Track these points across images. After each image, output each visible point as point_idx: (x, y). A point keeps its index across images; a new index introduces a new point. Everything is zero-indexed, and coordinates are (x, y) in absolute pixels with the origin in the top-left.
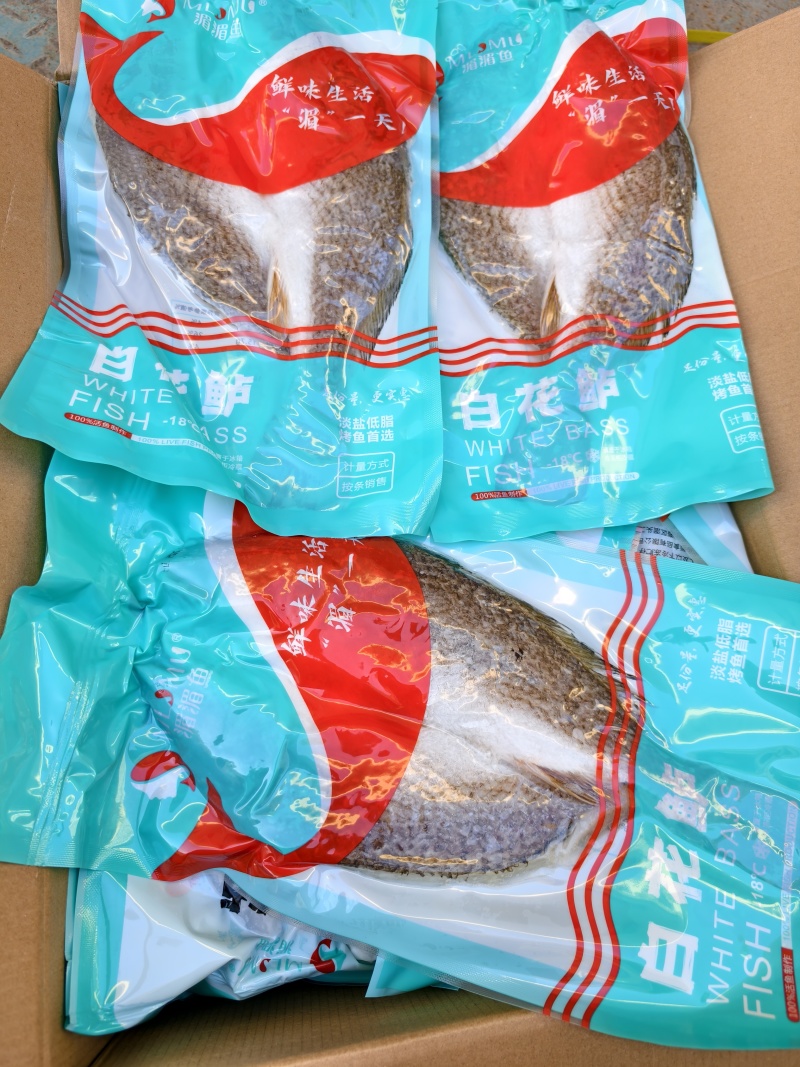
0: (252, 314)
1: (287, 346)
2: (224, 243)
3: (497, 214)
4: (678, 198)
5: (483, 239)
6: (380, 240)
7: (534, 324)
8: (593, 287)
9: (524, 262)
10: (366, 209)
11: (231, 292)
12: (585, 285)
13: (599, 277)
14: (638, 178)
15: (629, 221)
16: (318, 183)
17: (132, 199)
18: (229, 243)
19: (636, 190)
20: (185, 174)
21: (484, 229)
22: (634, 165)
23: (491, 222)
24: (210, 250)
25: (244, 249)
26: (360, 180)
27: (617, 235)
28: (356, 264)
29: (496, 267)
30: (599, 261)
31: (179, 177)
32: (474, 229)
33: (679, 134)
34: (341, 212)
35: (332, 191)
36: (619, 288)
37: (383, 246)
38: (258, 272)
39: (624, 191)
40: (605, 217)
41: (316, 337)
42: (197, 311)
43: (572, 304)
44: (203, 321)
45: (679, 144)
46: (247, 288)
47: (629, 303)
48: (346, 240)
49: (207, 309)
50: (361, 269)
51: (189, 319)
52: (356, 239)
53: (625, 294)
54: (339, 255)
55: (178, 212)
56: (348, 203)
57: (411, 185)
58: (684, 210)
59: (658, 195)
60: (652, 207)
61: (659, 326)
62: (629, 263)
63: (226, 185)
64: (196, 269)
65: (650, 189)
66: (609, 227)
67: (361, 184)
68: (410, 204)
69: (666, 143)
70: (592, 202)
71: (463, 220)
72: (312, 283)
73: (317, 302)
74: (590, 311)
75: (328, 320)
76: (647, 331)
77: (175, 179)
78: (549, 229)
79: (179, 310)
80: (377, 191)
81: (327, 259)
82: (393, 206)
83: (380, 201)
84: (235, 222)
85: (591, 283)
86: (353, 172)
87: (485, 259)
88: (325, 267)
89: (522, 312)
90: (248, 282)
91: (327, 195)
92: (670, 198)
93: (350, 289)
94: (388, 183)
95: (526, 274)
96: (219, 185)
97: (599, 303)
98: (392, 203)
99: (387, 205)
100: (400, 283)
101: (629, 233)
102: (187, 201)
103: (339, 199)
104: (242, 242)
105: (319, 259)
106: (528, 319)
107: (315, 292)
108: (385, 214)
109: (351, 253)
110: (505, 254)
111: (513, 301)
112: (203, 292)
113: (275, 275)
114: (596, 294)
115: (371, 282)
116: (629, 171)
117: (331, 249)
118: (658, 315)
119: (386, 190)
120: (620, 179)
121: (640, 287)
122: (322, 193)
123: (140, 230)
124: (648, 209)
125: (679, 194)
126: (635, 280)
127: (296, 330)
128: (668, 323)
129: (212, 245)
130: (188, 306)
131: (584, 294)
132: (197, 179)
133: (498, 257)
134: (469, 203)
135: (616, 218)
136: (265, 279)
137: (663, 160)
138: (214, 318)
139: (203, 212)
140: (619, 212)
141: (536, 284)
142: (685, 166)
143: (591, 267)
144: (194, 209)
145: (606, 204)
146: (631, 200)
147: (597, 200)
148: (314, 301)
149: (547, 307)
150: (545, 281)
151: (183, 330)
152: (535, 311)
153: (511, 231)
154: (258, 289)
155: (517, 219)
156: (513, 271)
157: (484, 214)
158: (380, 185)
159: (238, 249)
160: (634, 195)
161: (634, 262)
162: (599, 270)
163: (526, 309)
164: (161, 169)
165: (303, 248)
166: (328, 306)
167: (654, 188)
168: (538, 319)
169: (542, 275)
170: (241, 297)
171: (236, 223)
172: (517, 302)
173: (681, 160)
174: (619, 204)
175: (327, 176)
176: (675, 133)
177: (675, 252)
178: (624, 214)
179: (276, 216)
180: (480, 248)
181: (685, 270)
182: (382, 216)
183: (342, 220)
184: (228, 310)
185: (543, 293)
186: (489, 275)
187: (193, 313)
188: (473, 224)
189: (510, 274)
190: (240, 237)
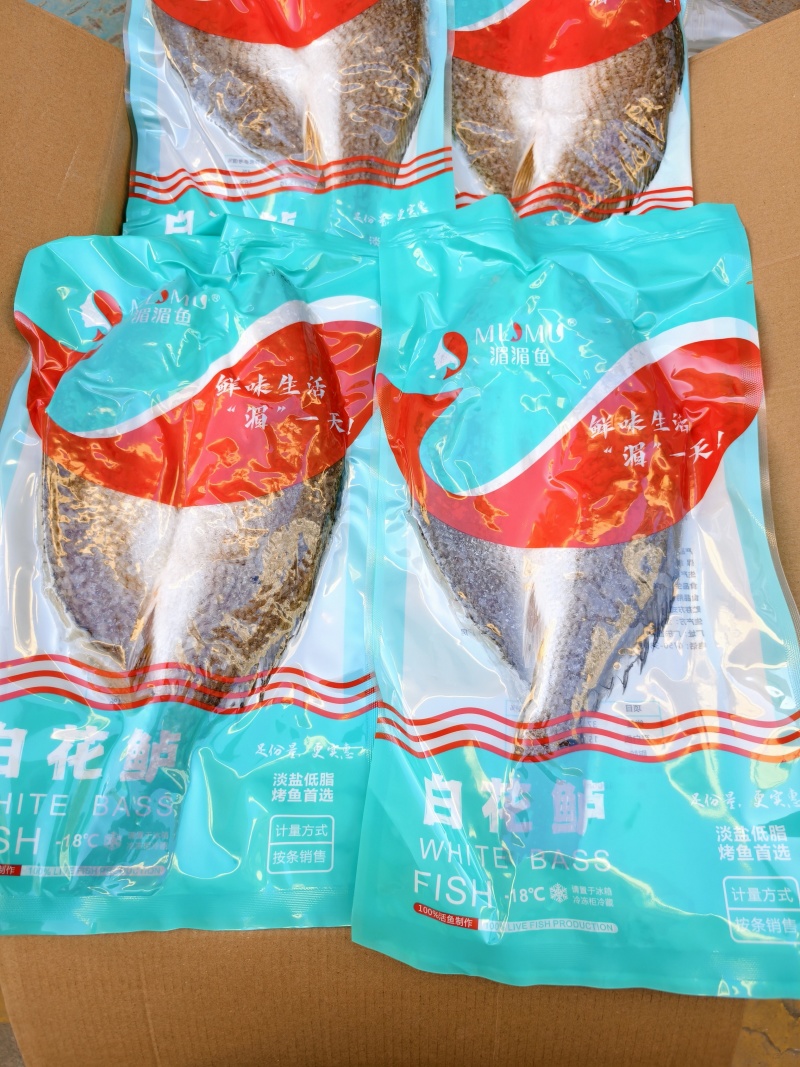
0: (290, 157)
1: (323, 180)
2: (264, 98)
3: (491, 76)
4: (662, 88)
5: (474, 98)
6: (400, 71)
7: (507, 185)
8: (567, 158)
9: (508, 125)
10: (384, 45)
11: (273, 141)
12: (560, 155)
13: (574, 148)
14: (628, 62)
15: (610, 104)
16: (341, 28)
17: (187, 71)
18: (268, 97)
19: (623, 73)
20: (227, 41)
21: (477, 89)
22: (627, 49)
23: (485, 83)
24: (252, 106)
25: (281, 101)
26: (378, 18)
27: (598, 113)
28: (379, 97)
29: (482, 128)
30: (577, 134)
31: (221, 44)
32: (467, 87)
33: (674, 29)
34: (362, 51)
35: (353, 34)
36: (591, 163)
37: (403, 77)
38: (294, 119)
39: (612, 73)
40: (590, 94)
41: (345, 169)
42: (246, 162)
43: (546, 169)
44: (252, 170)
45: (673, 38)
46: (286, 135)
47: (598, 179)
48: (368, 76)
49: (254, 159)
50: (383, 102)
51: (240, 170)
52: (377, 75)
53: (596, 169)
54: (363, 92)
55: (224, 77)
56: (368, 42)
57: (427, 14)
58: (666, 102)
59: (643, 81)
60: (635, 92)
61: (622, 205)
62: (604, 140)
63: (262, 45)
64: (241, 125)
65: (637, 74)
66: (592, 104)
67: (379, 21)
68: (427, 33)
69: (660, 34)
70: (581, 79)
71: (458, 78)
72: (340, 121)
73: (345, 137)
74: (561, 178)
75: (356, 152)
76: (611, 207)
77: (219, 47)
78: (538, 99)
79: (232, 163)
80: (394, 26)
81: (353, 97)
82: (410, 38)
83: (398, 35)
84: (272, 77)
85: (566, 154)
86: (371, 11)
87: (473, 119)
88: (351, 105)
89: (499, 172)
90: (287, 129)
91: (349, 37)
92: (654, 87)
93: (375, 121)
94: (405, 16)
95: (508, 138)
96: (256, 46)
97: (570, 172)
98: (409, 35)
99: (404, 38)
100: (421, 109)
101: (609, 112)
102: (230, 65)
103: (361, 39)
104: (279, 94)
105: (345, 99)
106: (503, 180)
107: (343, 129)
108: (403, 47)
109: (373, 88)
110: (492, 115)
111: (492, 160)
112: (249, 144)
113: (308, 119)
114: (569, 165)
115: (393, 113)
116: (621, 54)
117: (355, 87)
118: (624, 195)
119: (402, 24)
120: (610, 61)
121: (611, 165)
122: (344, 37)
123: (194, 99)
124: (631, 93)
125: (663, 84)
126: (607, 158)
127: (328, 165)
128: (631, 203)
129: (254, 101)
130: (238, 159)
131: (557, 163)
132: (238, 43)
133: (485, 117)
134: (466, 62)
135: (600, 97)
136: (300, 125)
137: (654, 49)
138: (259, 166)
139: (245, 73)
140: (604, 92)
141: (516, 148)
142: (674, 59)
143: (570, 139)
144: (236, 71)
145: (594, 81)
146: (617, 81)
147: (586, 77)
148: (342, 137)
149: (522, 169)
150: (525, 147)
151: (235, 180)
152: (511, 173)
153: (501, 95)
154: (294, 134)
155: (509, 85)
156: (497, 133)
157: (479, 75)
158: (397, 19)
159: (276, 101)
160: (621, 78)
161: (609, 141)
162: (575, 143)
163: (503, 170)
164: (207, 41)
165: (330, 90)
166: (356, 140)
167: (641, 74)
168: (512, 181)
169: (523, 141)
170: (281, 144)
171: (273, 79)
172: (496, 162)
173: (671, 54)
174: (605, 84)
175: (348, 20)
176: (670, 27)
177: (649, 138)
178: (607, 94)
179: (308, 66)
180: (470, 106)
181: (656, 157)
182: (400, 48)
183: (364, 58)
184: (272, 157)
185: (520, 158)
186: (475, 133)
187: (243, 164)
188: (467, 83)
189: (494, 135)
190: (277, 90)
